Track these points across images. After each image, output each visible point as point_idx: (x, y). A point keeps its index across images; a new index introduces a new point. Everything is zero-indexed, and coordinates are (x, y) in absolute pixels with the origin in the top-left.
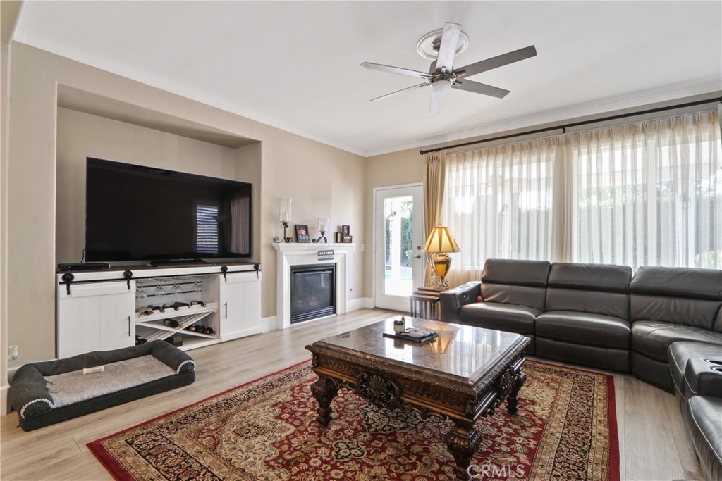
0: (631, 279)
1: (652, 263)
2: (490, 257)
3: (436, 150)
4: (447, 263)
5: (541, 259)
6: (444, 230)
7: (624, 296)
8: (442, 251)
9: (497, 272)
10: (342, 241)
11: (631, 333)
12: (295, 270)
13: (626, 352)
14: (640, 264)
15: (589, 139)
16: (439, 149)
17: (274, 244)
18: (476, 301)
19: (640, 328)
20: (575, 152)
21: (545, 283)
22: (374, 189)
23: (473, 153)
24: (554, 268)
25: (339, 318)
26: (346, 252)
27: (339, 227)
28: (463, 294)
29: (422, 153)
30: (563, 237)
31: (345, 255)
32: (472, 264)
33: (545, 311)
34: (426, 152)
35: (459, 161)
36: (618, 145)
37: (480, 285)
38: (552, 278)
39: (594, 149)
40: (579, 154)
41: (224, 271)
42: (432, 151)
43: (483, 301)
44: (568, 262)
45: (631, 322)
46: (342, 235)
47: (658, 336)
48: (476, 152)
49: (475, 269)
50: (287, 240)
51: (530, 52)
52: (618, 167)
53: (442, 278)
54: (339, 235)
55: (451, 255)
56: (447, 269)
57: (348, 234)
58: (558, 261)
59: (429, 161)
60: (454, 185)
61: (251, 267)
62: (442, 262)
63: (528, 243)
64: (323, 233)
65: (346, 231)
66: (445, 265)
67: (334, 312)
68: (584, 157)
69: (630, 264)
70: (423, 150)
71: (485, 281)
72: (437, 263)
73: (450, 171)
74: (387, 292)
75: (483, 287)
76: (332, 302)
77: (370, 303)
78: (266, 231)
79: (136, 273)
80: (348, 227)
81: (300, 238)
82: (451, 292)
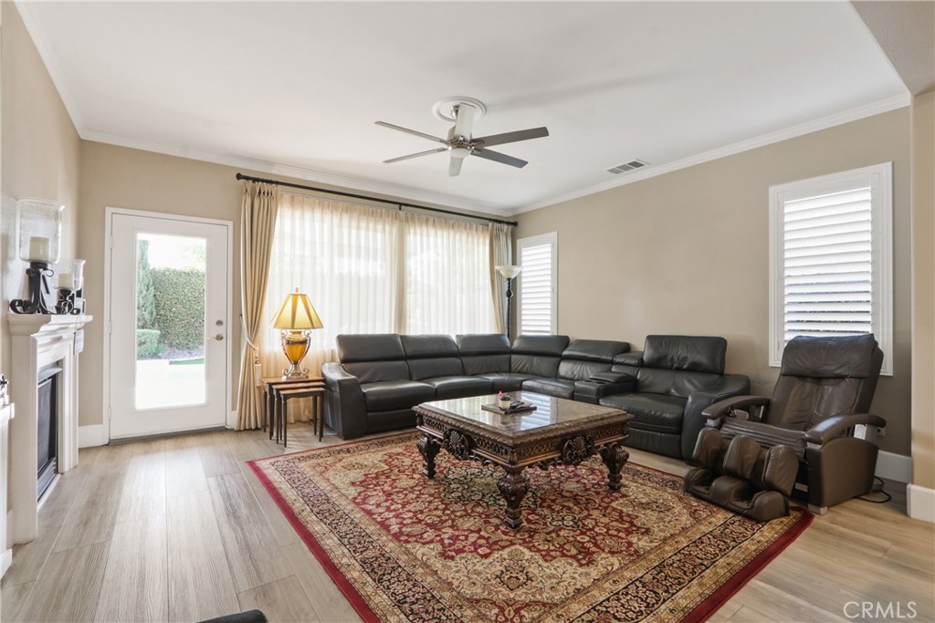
0: (457, 345)
3: (271, 182)
6: (300, 298)
7: (457, 359)
8: (295, 327)
15: (420, 222)
16: (277, 183)
22: (108, 210)
29: (239, 177)
34: (247, 178)
35: (295, 207)
37: (342, 367)
38: (409, 350)
39: (424, 232)
40: (414, 233)
42: (259, 180)
53: (296, 363)
56: (304, 352)
67: (57, 470)
70: (243, 174)
71: (342, 361)
77: (96, 433)
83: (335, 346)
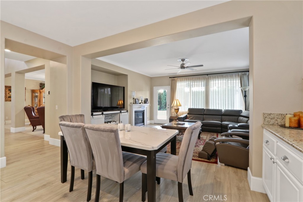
0: (222, 112)
1: (227, 109)
2: (189, 107)
3: (174, 77)
4: (178, 109)
5: (202, 108)
6: (178, 100)
7: (221, 116)
8: (177, 106)
9: (192, 112)
10: (146, 103)
11: (221, 124)
12: (136, 112)
13: (221, 128)
14: (224, 109)
15: (213, 78)
16: (175, 77)
17: (131, 104)
18: (186, 119)
19: (223, 123)
20: (210, 81)
21: (203, 114)
22: (154, 87)
23: (184, 79)
24: (205, 110)
25: (145, 126)
26: (147, 106)
27: (145, 99)
28: (184, 117)
29: (170, 78)
30: (207, 102)
31: (147, 107)
32: (184, 110)
33: (203, 120)
34: (171, 78)
35: (180, 81)
36: (220, 80)
37: (187, 115)
38: (205, 113)
39: (214, 80)
40: (211, 81)
41: (121, 112)
42: (173, 77)
43: (188, 119)
44: (209, 108)
45: (222, 122)
46: (146, 101)
47: (226, 124)
48: (185, 79)
49: (185, 111)
50: (134, 103)
51: (202, 66)
52: (220, 86)
53: (177, 113)
54: (145, 101)
55: (179, 107)
56: (178, 111)
57: (147, 101)
58: (206, 108)
59: (172, 80)
60: (179, 88)
61: (126, 111)
62: (177, 109)
63: (199, 104)
64: (142, 101)
65: (147, 100)
66: (178, 110)
67: (144, 124)
68: (212, 82)
69: (222, 109)
71: (188, 114)
72: (175, 109)
73: (178, 83)
74: (158, 119)
75: (188, 115)
76: (143, 122)
77: (153, 122)
78: (129, 101)
79: (105, 113)
80: (147, 99)
81: (137, 102)
82: (179, 117)
83: (187, 110)
